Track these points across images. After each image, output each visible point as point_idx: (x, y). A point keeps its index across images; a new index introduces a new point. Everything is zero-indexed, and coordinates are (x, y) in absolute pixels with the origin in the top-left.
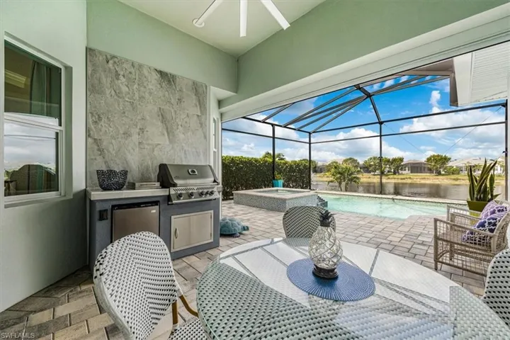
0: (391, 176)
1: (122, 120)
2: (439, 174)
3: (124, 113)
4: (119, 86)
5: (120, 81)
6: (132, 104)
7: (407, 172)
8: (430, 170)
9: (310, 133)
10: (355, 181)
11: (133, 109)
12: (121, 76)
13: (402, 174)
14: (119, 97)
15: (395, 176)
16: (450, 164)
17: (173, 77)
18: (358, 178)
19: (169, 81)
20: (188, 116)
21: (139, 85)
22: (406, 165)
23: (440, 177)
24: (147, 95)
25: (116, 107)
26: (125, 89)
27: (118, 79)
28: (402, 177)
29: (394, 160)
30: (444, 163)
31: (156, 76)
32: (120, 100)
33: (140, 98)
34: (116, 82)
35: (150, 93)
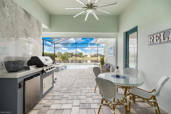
0: (71, 58)
1: (7, 31)
2: (81, 57)
3: (8, 27)
4: (5, 12)
5: (5, 9)
6: (12, 23)
7: (74, 57)
8: (79, 56)
9: (55, 44)
10: (67, 60)
11: (13, 26)
12: (6, 6)
13: (73, 57)
14: (5, 17)
15: (72, 58)
16: (83, 55)
17: (30, 15)
18: (68, 59)
19: (28, 16)
20: (35, 34)
21: (15, 14)
22: (74, 55)
23: (81, 58)
24: (19, 21)
25: (3, 23)
26: (8, 14)
27: (4, 7)
28: (73, 58)
29: (71, 53)
30: (81, 54)
31: (23, 12)
32: (6, 20)
33: (16, 21)
34: (3, 8)
35: (21, 20)
